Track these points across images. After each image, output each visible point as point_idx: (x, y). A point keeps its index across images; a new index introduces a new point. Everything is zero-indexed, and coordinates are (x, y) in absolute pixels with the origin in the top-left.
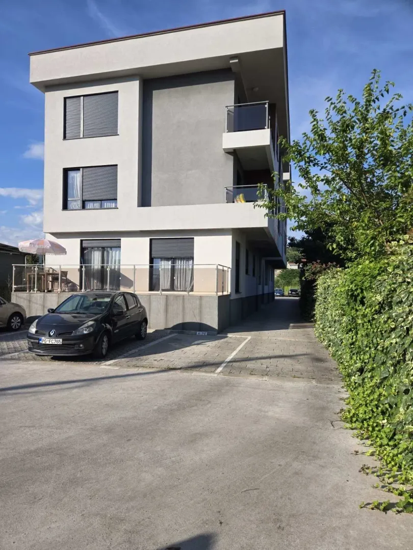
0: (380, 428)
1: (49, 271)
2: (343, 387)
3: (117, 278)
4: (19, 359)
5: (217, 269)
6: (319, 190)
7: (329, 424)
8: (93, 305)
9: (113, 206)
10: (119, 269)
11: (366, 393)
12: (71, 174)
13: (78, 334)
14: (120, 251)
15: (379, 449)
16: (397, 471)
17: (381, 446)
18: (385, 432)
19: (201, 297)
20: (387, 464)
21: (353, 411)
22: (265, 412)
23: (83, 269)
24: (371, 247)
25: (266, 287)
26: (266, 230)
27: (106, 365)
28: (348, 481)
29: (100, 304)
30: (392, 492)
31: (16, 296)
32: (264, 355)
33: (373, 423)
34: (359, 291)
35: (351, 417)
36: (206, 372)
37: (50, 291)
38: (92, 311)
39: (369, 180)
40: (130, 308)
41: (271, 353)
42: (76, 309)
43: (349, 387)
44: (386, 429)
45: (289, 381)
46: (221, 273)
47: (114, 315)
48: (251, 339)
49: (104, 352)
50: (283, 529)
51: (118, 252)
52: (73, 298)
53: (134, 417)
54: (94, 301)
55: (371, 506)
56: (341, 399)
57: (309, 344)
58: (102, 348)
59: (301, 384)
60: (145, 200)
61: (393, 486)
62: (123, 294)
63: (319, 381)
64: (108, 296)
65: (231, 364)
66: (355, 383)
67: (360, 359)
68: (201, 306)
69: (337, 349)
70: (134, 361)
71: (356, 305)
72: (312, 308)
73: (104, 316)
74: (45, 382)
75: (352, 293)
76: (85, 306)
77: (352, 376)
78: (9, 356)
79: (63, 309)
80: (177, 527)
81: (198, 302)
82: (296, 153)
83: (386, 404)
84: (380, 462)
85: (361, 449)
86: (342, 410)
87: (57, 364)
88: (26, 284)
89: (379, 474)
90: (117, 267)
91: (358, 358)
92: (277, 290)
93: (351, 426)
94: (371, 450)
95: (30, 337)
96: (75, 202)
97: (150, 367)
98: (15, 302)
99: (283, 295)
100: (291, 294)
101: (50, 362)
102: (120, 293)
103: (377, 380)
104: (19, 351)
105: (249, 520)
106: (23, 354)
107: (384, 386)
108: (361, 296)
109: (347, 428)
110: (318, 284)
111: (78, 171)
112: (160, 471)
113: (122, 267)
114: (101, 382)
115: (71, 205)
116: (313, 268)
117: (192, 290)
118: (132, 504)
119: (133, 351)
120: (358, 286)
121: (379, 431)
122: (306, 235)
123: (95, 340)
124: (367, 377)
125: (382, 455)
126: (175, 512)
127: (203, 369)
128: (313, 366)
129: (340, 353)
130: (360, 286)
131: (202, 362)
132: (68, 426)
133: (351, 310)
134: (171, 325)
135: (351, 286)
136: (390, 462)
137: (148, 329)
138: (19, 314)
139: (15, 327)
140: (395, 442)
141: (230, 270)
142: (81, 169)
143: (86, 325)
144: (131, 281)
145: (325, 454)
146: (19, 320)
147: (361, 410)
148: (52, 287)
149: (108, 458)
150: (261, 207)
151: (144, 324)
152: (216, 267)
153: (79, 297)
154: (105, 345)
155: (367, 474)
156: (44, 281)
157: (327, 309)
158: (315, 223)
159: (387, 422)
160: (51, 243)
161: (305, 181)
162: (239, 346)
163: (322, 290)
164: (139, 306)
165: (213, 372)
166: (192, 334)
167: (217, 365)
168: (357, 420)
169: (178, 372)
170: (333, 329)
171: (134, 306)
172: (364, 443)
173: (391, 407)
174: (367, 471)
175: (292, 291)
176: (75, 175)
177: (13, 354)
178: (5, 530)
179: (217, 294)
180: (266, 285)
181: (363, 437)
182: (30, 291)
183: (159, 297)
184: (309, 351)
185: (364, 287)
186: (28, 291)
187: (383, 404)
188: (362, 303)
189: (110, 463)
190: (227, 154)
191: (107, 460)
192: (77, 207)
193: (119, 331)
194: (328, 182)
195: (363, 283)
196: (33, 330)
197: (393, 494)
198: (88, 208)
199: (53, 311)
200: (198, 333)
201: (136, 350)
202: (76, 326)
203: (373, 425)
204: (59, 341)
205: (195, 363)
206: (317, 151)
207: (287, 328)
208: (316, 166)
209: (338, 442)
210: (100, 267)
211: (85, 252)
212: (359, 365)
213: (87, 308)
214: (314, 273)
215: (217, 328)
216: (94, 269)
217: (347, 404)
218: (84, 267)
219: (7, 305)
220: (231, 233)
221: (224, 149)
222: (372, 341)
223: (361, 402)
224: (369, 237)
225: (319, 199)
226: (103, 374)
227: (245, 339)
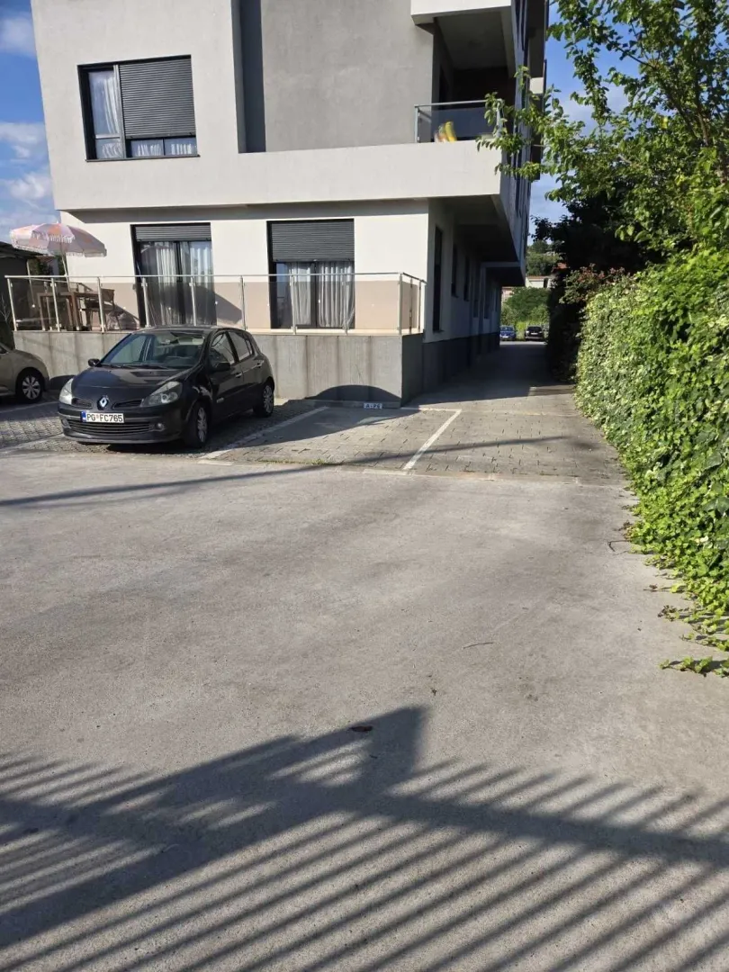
0: (694, 550)
1: (77, 290)
2: (627, 489)
3: (210, 302)
4: (49, 450)
5: (401, 283)
6: (608, 110)
7: (605, 545)
8: (172, 352)
9: (190, 152)
10: (211, 284)
11: (673, 495)
12: (97, 79)
13: (151, 404)
14: (210, 247)
15: (692, 581)
16: (723, 615)
17: (695, 577)
18: (703, 557)
19: (370, 339)
20: (705, 605)
21: (647, 526)
22: (496, 530)
23: (144, 284)
24: (714, 221)
25: (486, 322)
26: (495, 203)
27: (207, 459)
28: (639, 629)
29: (182, 351)
30: (715, 645)
31: (24, 339)
32: (487, 440)
33: (683, 542)
34: (679, 313)
35: (645, 535)
36: (385, 468)
37: (84, 329)
38: (171, 363)
39: (714, 84)
40: (240, 359)
41: (499, 437)
42: (140, 360)
43: (640, 487)
44: (706, 552)
45: (533, 480)
46: (407, 291)
47: (213, 371)
48: (461, 414)
49: (202, 436)
50: (536, 700)
51: (206, 251)
52: (131, 340)
53: (269, 541)
54: (173, 345)
55: (680, 666)
56: (626, 507)
57: (565, 420)
58: (198, 430)
59: (555, 486)
60: (252, 137)
61: (717, 636)
62: (226, 332)
63: (586, 480)
64: (198, 335)
65: (430, 455)
66: (652, 481)
67: (666, 439)
68: (370, 353)
69: (619, 425)
70: (256, 452)
71: (669, 342)
72: (573, 358)
73: (194, 373)
74: (105, 487)
75: (665, 317)
76: (155, 354)
77: (647, 469)
78: (30, 445)
79: (115, 360)
80: (363, 698)
81: (365, 347)
82: (575, 18)
83: (710, 511)
84: (692, 602)
85: (661, 582)
86: (627, 524)
87: (120, 459)
88: (39, 316)
89: (692, 618)
90: (206, 281)
91: (662, 438)
92: (504, 328)
93: (643, 548)
94: (679, 583)
95: (62, 410)
96: (111, 145)
97: (287, 462)
98: (22, 350)
99: (514, 339)
100: (530, 335)
101: (107, 455)
102: (219, 329)
103: (698, 472)
104: (46, 437)
105: (480, 688)
106: (54, 443)
107: (710, 481)
108: (681, 322)
109: (636, 552)
110: (588, 310)
111: (109, 73)
112: (325, 619)
113: (216, 280)
114: (204, 486)
115: (104, 149)
116: (580, 278)
117: (352, 326)
118: (286, 666)
119: (254, 436)
120: (679, 303)
121: (693, 555)
122: (569, 215)
123: (183, 416)
124: (679, 468)
125: (697, 592)
126: (358, 677)
127: (381, 464)
128: (574, 457)
129: (623, 432)
130: (682, 304)
131: (378, 454)
132: (159, 555)
133: (658, 352)
134: (316, 392)
135: (664, 304)
136: (711, 602)
137: (275, 399)
138: (33, 371)
139: (32, 395)
140: (721, 571)
141: (423, 285)
142: (116, 67)
143: (164, 388)
144: (236, 309)
145: (600, 592)
146: (37, 384)
147: (662, 523)
148: (89, 322)
149: (236, 601)
150: (491, 146)
151: (268, 388)
152: (398, 279)
153: (144, 338)
154: (202, 425)
155: (672, 619)
156: (72, 308)
157: (604, 355)
158: (597, 183)
159: (710, 539)
160: (74, 231)
161: (585, 86)
162: (441, 425)
163: (596, 320)
164: (256, 354)
165: (400, 468)
166: (355, 407)
167: (406, 457)
168: (654, 539)
169: (338, 470)
170: (615, 391)
171: (248, 354)
172: (666, 574)
173: (718, 515)
174: (672, 615)
175: (531, 329)
176: (105, 81)
177: (37, 442)
178: (79, 710)
179: (400, 333)
180: (486, 317)
181: (665, 565)
182: (48, 328)
183: (293, 338)
184: (566, 432)
185: (691, 305)
186: (44, 329)
187: (705, 512)
188: (683, 336)
189: (239, 610)
190: (419, 28)
191: (234, 605)
192: (116, 155)
193: (225, 399)
194: (632, 86)
195: (689, 296)
196: (67, 397)
197: (715, 649)
198: (140, 155)
199: (99, 363)
200: (365, 405)
201: (259, 434)
202: (147, 390)
203: (682, 546)
204: (118, 418)
205: (365, 454)
206: (616, 14)
207: (525, 394)
208: (613, 50)
209: (621, 573)
210: (174, 281)
211: (142, 251)
212: (662, 449)
213: (161, 359)
214: (582, 291)
215: (400, 395)
216: (162, 284)
217: (637, 515)
218: (144, 280)
219: (9, 354)
220: (427, 209)
221: (414, 17)
222: (694, 406)
223: (662, 511)
224: (714, 200)
225: (609, 130)
226: (206, 474)
227: (451, 414)
